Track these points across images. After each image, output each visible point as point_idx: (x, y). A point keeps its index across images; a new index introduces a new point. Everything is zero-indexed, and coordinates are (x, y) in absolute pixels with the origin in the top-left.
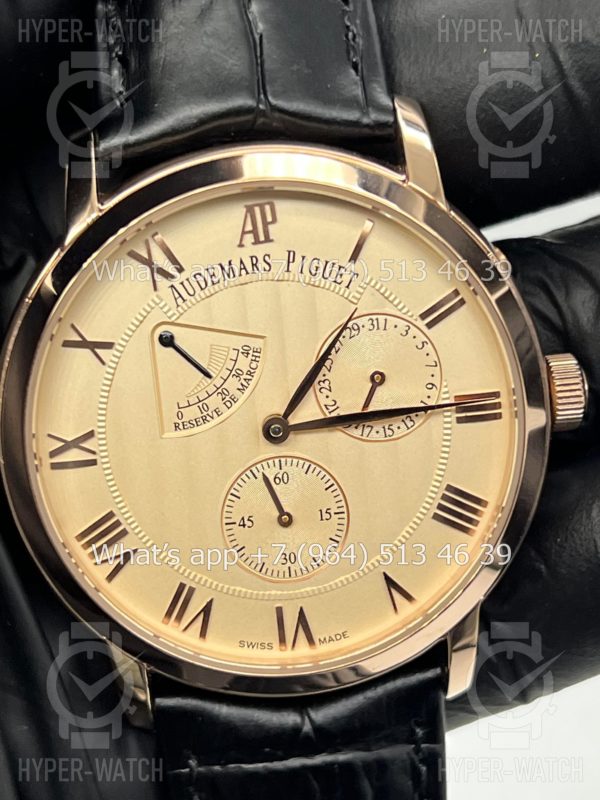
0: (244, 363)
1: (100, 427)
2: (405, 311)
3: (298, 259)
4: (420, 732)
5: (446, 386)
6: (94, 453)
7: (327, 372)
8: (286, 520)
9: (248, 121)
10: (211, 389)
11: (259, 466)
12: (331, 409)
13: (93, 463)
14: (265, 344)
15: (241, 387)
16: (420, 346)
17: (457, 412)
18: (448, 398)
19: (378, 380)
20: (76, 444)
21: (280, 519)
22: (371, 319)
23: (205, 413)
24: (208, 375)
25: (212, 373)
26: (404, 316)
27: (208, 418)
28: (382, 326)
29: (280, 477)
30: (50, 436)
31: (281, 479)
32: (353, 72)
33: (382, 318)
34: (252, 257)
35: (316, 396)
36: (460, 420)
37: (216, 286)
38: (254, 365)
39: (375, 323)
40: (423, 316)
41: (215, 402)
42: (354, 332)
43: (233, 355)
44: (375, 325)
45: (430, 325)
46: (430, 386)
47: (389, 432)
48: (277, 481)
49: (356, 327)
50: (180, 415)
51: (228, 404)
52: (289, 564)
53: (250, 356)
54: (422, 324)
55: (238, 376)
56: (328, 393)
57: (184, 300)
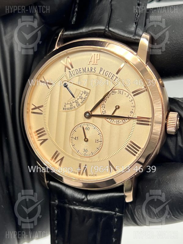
0: (84, 96)
1: (45, 105)
2: (128, 90)
3: (103, 70)
4: (117, 209)
5: (135, 113)
6: (42, 111)
7: (104, 102)
8: (86, 140)
9: (102, 32)
10: (74, 101)
11: (82, 124)
12: (104, 113)
13: (41, 114)
14: (90, 91)
15: (82, 102)
16: (131, 101)
17: (137, 121)
18: (135, 117)
19: (117, 108)
20: (38, 108)
21: (85, 139)
22: (119, 91)
23: (71, 107)
24: (74, 97)
25: (75, 97)
26: (128, 92)
27: (72, 108)
28: (121, 93)
29: (87, 128)
30: (33, 104)
31: (87, 129)
32: (134, 24)
33: (122, 91)
34: (91, 68)
35: (100, 109)
36: (137, 123)
37: (80, 74)
38: (86, 96)
39: (120, 92)
40: (133, 92)
41: (74, 104)
42: (114, 93)
43: (81, 93)
44: (119, 92)
45: (134, 95)
46: (131, 112)
47: (118, 123)
48: (86, 129)
49: (114, 92)
50: (65, 106)
51: (78, 106)
52: (85, 152)
53: (86, 94)
54: (132, 95)
55: (81, 99)
56: (104, 108)
57: (72, 76)
